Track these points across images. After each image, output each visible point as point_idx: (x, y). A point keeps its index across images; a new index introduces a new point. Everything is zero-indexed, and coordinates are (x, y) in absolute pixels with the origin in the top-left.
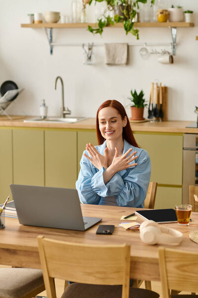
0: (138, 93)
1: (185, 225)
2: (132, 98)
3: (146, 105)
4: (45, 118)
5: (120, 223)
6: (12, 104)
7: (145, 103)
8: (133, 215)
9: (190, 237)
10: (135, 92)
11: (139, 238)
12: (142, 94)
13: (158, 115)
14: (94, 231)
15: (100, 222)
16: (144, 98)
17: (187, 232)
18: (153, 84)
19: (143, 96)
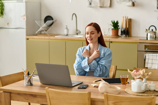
0: (116, 22)
1: (125, 85)
2: (112, 24)
3: (120, 28)
4: (67, 35)
5: (92, 84)
6: (51, 28)
7: (119, 27)
8: (100, 80)
9: (125, 90)
10: (114, 22)
11: (98, 90)
12: (117, 23)
13: (126, 34)
14: (77, 87)
15: (82, 83)
16: (118, 24)
17: (125, 88)
18: (123, 17)
19: (118, 23)
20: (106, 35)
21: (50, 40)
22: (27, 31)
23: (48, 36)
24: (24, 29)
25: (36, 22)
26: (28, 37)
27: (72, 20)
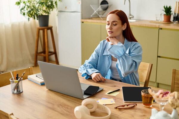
0: (168, 7)
2: (164, 10)
6: (107, 12)
7: (171, 13)
13: (178, 20)
18: (177, 2)
19: (171, 9)
20: (158, 20)
21: (102, 24)
22: (82, 15)
23: (101, 20)
24: (79, 12)
25: (91, 6)
26: (83, 20)
27: (125, 4)
